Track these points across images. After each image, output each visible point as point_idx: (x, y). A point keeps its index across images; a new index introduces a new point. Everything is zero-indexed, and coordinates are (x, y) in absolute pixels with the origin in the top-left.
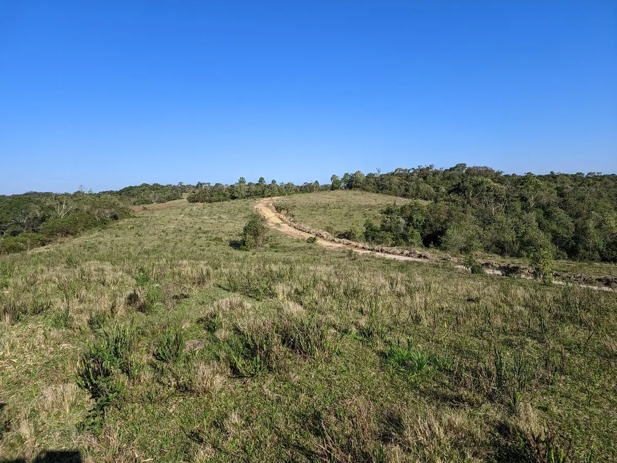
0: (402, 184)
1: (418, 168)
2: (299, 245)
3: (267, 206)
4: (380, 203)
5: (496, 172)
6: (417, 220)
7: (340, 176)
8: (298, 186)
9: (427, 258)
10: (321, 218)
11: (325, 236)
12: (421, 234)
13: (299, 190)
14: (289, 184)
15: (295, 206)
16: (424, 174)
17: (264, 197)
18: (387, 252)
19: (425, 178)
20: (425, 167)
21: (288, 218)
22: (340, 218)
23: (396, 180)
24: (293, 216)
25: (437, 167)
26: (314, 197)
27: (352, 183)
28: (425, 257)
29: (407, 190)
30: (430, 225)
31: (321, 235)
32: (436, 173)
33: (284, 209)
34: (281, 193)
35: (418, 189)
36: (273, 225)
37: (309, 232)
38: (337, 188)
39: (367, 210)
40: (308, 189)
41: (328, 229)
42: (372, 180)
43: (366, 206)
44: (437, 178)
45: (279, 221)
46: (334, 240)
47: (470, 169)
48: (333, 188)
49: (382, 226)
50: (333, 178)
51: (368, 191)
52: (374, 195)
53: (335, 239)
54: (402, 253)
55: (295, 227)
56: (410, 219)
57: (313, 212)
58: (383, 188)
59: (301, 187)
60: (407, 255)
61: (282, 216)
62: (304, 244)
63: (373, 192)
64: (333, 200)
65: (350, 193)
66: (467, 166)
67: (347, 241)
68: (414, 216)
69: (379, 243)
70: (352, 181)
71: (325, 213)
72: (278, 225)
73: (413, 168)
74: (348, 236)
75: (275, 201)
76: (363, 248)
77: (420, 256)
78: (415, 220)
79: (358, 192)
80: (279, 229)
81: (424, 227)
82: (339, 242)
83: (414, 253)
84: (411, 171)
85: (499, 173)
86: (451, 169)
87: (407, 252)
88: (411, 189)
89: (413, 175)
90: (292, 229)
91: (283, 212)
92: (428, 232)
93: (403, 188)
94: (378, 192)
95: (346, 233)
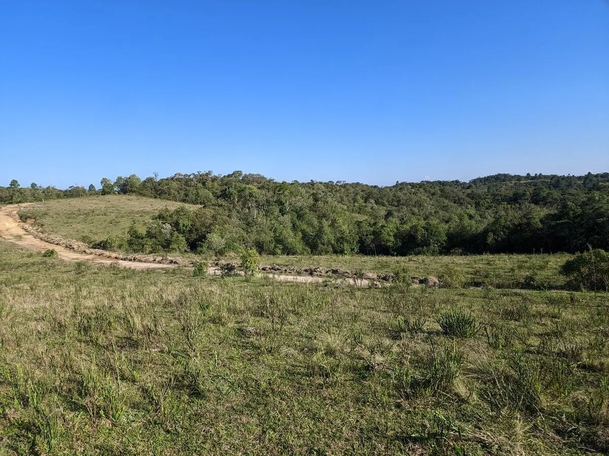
0: (181, 189)
1: (197, 173)
2: (31, 260)
3: (9, 215)
4: (155, 208)
5: (268, 179)
6: (184, 225)
7: (113, 180)
8: (61, 191)
9: (177, 263)
10: (79, 227)
11: (75, 247)
12: (187, 240)
13: (62, 194)
14: (48, 188)
15: (46, 214)
16: (203, 180)
17: (11, 203)
18: (140, 261)
19: (204, 184)
20: (204, 173)
21: (35, 228)
22: (104, 226)
23: (175, 185)
24: (42, 225)
25: (215, 173)
26: (76, 203)
27: (126, 187)
28: (175, 263)
29: (186, 195)
30: (197, 230)
31: (71, 246)
32: (214, 179)
33: (30, 218)
34: (37, 199)
35: (197, 194)
36: (11, 237)
37: (57, 244)
38: (109, 193)
39: (138, 215)
40: (74, 193)
41: (84, 239)
42: (148, 184)
43: (138, 212)
44: (216, 184)
45: (22, 232)
46: (85, 251)
47: (246, 175)
48: (104, 192)
49: (148, 232)
50: (104, 181)
51: (144, 195)
52: (151, 200)
53: (87, 251)
54: (154, 260)
55: (41, 239)
56: (176, 225)
57: (70, 220)
58: (161, 193)
59: (66, 191)
60: (159, 262)
61: (26, 226)
62: (38, 259)
63: (151, 197)
64: (101, 206)
65: (124, 198)
66: (244, 173)
67: (100, 251)
68: (181, 221)
69: (135, 251)
70: (126, 185)
71: (85, 221)
72: (19, 237)
73: (193, 174)
74: (103, 245)
75: (22, 209)
76: (116, 258)
77: (171, 262)
78: (181, 225)
79: (133, 197)
80: (17, 243)
81: (190, 231)
82: (91, 253)
83: (166, 259)
84: (192, 177)
85: (271, 180)
86: (229, 176)
87: (159, 258)
88: (190, 193)
89: (192, 181)
90: (37, 242)
91: (29, 221)
92: (194, 236)
93: (182, 193)
94: (155, 197)
95: (101, 242)
